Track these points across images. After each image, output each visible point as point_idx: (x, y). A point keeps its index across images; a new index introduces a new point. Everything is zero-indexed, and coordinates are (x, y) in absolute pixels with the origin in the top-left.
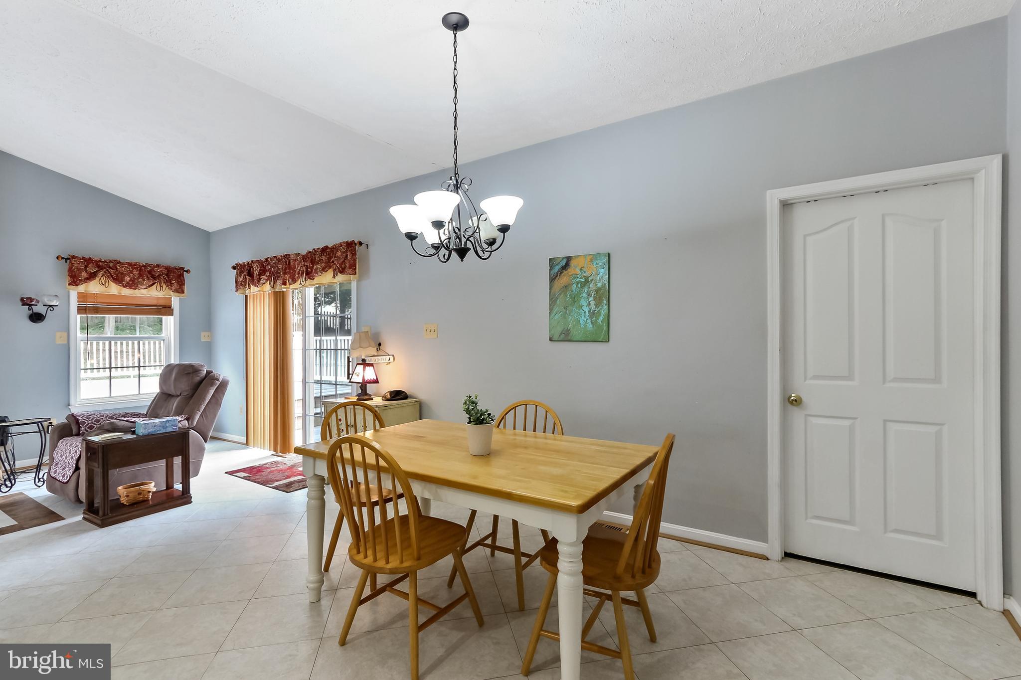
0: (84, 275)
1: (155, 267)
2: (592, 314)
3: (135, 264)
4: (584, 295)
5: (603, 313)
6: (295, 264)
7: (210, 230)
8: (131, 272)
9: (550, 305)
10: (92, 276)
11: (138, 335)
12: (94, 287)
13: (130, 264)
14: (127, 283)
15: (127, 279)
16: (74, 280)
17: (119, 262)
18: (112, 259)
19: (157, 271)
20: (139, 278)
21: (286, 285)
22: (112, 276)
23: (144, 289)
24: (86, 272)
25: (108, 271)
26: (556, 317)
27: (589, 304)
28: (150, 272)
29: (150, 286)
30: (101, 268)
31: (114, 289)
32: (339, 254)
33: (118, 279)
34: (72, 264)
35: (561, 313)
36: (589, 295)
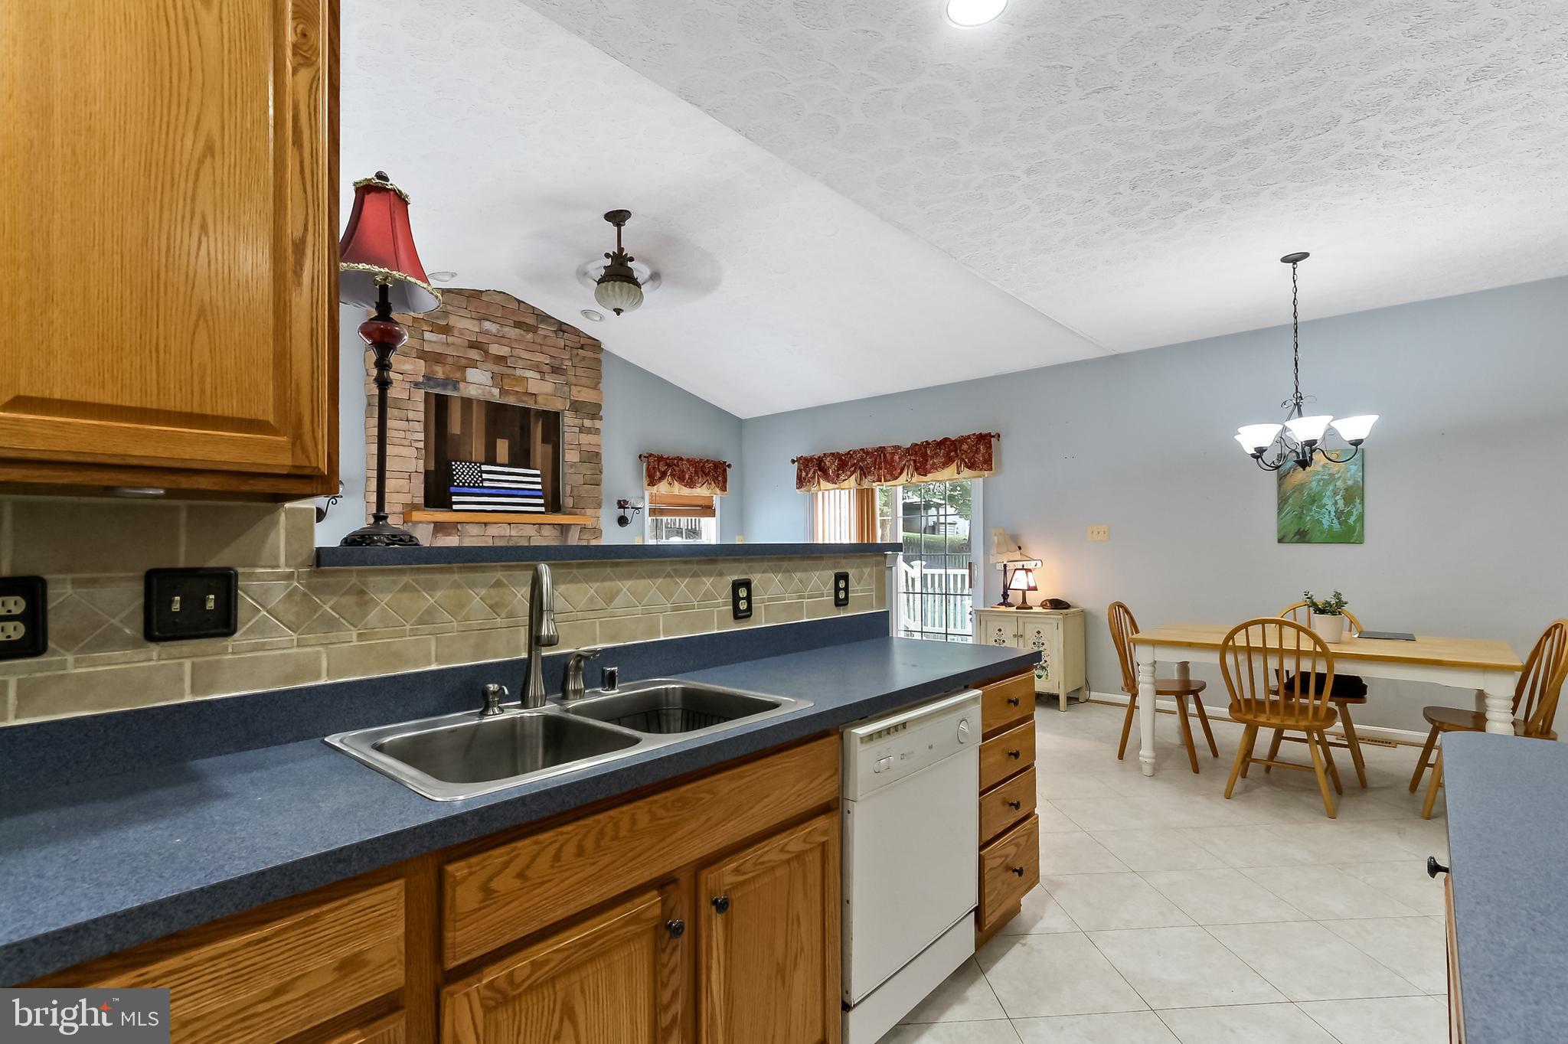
0: (658, 474)
2: (1339, 514)
3: (692, 460)
4: (1328, 493)
5: (1355, 513)
6: (892, 458)
7: (743, 417)
8: (690, 469)
9: (1279, 505)
10: (662, 476)
12: (663, 488)
13: (688, 460)
14: (687, 482)
15: (687, 477)
16: (650, 481)
17: (681, 459)
18: (676, 455)
19: (708, 467)
20: (695, 475)
21: (881, 481)
22: (676, 475)
23: (698, 487)
24: (659, 471)
25: (674, 469)
26: (1288, 517)
27: (1336, 503)
28: (702, 469)
30: (668, 466)
31: (679, 490)
32: (965, 447)
33: (681, 478)
34: (650, 462)
35: (1296, 513)
36: (1335, 494)
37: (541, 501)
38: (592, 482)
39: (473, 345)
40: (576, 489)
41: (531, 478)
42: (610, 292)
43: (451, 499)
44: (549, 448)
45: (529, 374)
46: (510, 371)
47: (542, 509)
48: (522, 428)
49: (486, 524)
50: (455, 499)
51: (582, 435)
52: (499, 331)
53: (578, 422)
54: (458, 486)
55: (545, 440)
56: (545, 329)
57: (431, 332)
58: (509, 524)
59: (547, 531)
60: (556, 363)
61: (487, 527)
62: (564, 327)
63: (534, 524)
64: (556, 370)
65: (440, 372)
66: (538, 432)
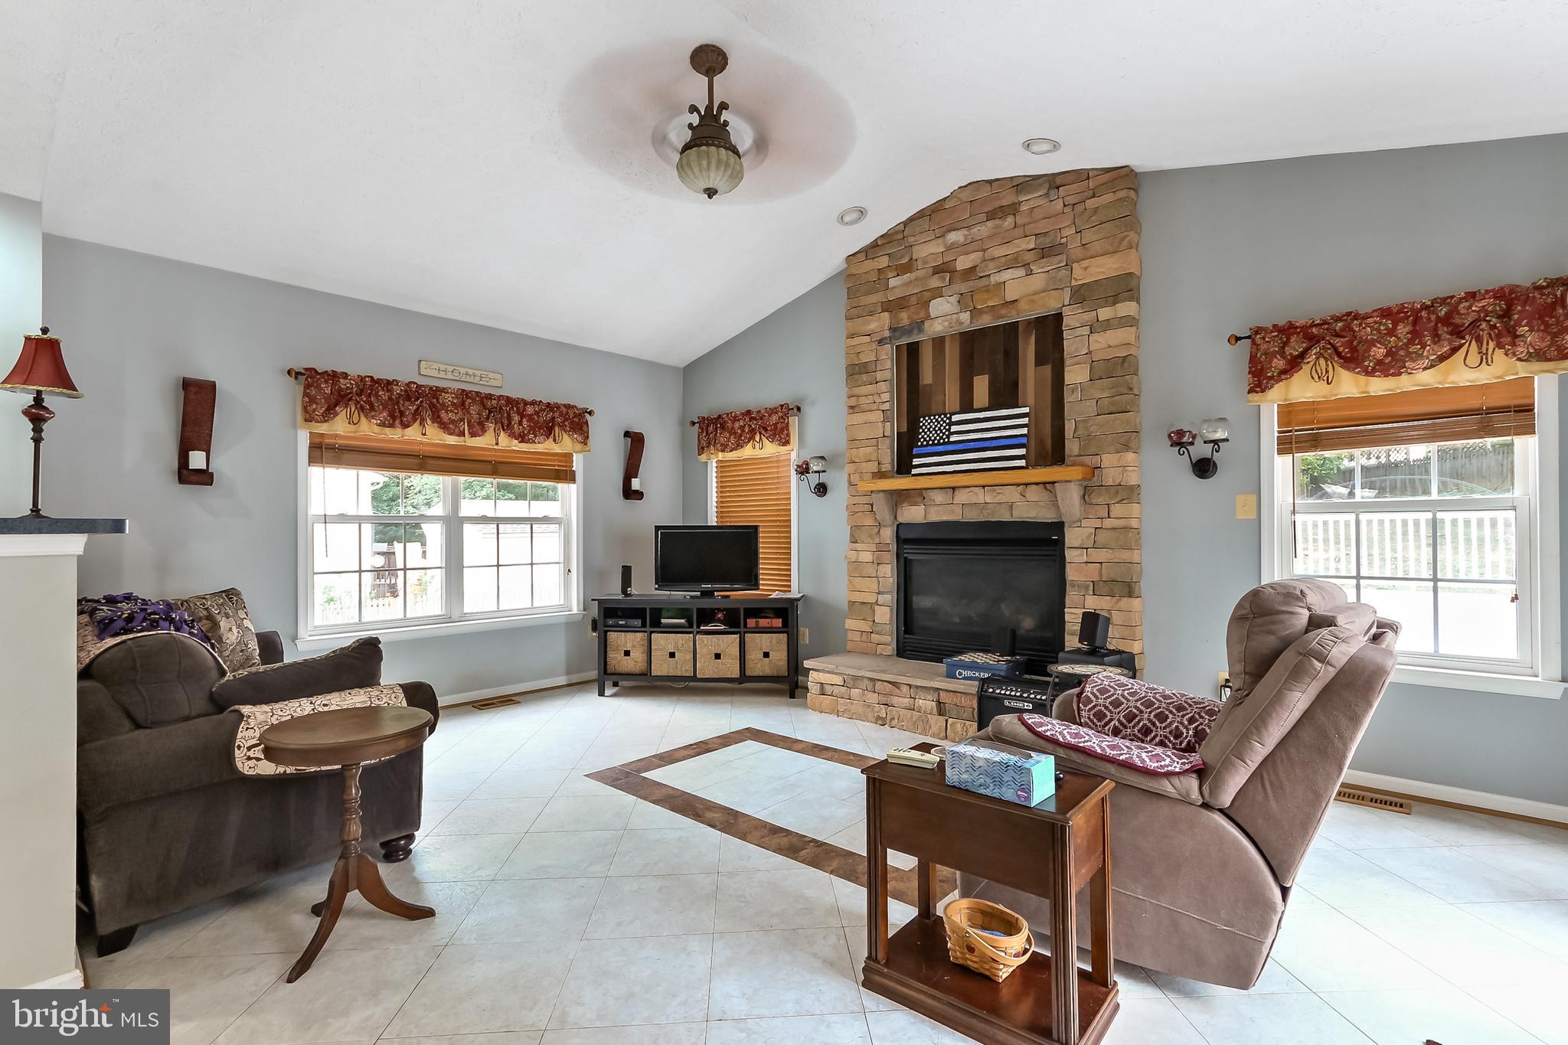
0: (1279, 363)
1: (1461, 300)
3: (1401, 308)
8: (1392, 332)
10: (1294, 364)
11: (1434, 495)
12: (1303, 388)
13: (1386, 313)
14: (1376, 364)
15: (1379, 352)
16: (1259, 381)
17: (1356, 317)
18: (1339, 310)
19: (1467, 314)
20: (1411, 342)
22: (1339, 354)
23: (1425, 369)
24: (1284, 357)
25: (1330, 343)
28: (1446, 320)
29: (1442, 358)
30: (1312, 340)
31: (1349, 385)
33: (1353, 359)
34: (1258, 345)
37: (1022, 451)
38: (1113, 409)
39: (938, 270)
40: (1081, 426)
41: (1012, 421)
42: (696, 170)
43: (912, 462)
44: (1047, 370)
45: (1007, 275)
46: (984, 282)
47: (1022, 463)
48: (1007, 353)
49: (954, 488)
50: (916, 462)
51: (1094, 337)
52: (966, 236)
53: (1088, 317)
54: (922, 445)
55: (1040, 361)
56: (1030, 200)
57: (898, 275)
58: (984, 487)
59: (1033, 494)
60: (1046, 242)
61: (956, 492)
62: (1058, 181)
63: (1018, 485)
64: (1045, 252)
65: (904, 318)
66: (1028, 350)
